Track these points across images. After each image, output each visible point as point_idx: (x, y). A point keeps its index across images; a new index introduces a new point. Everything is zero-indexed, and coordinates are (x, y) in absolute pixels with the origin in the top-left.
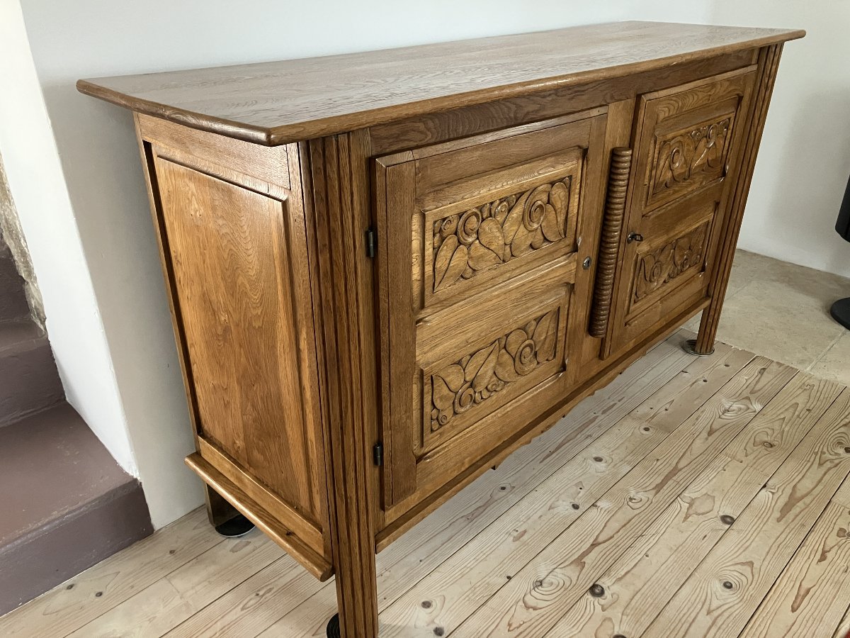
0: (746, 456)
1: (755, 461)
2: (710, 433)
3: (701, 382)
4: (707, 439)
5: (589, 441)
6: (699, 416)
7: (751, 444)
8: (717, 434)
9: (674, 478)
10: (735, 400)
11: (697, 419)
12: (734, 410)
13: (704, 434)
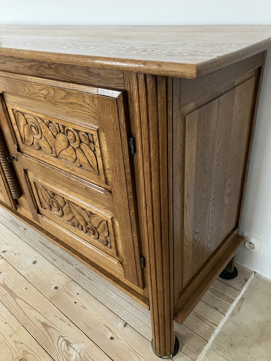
0: (15, 341)
1: (9, 345)
2: (44, 325)
3: (110, 335)
4: (39, 321)
5: (51, 260)
6: (64, 322)
7: (26, 349)
8: (43, 329)
9: (8, 294)
10: (82, 355)
11: (61, 319)
12: (68, 350)
13: (44, 320)
